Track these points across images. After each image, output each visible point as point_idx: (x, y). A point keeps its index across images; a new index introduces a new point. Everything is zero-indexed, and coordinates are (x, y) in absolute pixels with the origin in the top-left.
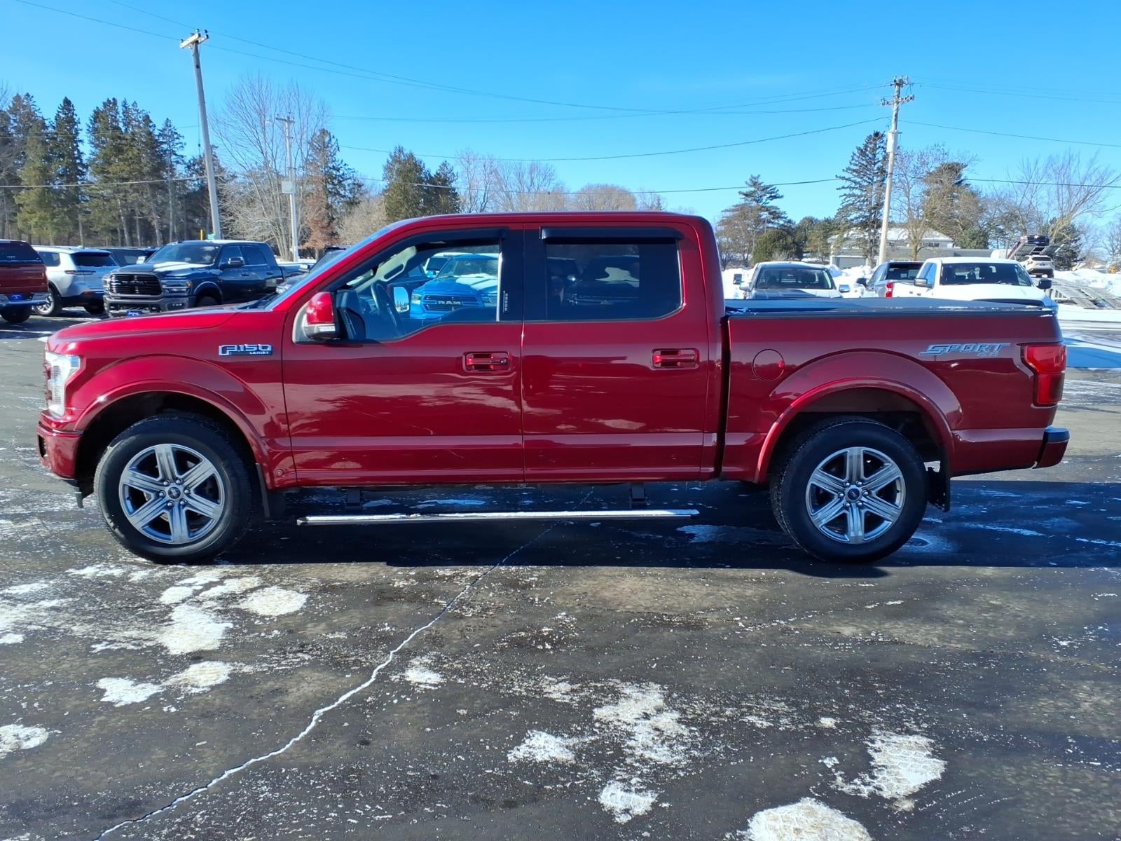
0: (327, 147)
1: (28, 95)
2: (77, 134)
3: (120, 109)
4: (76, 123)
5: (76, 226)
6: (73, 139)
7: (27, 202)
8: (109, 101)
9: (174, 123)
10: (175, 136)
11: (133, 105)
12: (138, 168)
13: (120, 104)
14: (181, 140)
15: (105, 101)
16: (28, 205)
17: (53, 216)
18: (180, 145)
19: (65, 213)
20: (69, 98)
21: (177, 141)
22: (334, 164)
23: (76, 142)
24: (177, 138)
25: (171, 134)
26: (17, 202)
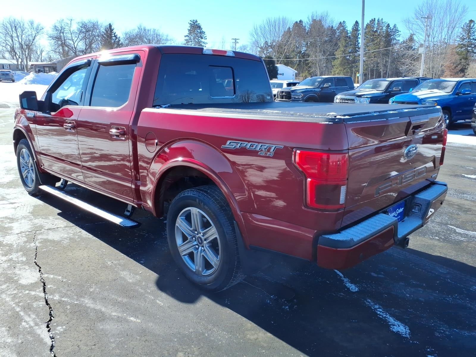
0: (472, 28)
1: (344, 21)
2: (358, 35)
3: (376, 22)
4: (359, 31)
5: (352, 73)
6: (356, 37)
7: (336, 64)
8: (372, 19)
9: (397, 26)
10: (397, 31)
11: (381, 20)
12: (378, 47)
13: (376, 20)
14: (400, 33)
15: (371, 20)
16: (336, 65)
17: (344, 69)
18: (398, 35)
19: (349, 68)
20: (357, 21)
21: (397, 34)
22: (474, 37)
23: (357, 39)
24: (398, 32)
25: (395, 30)
26: (333, 64)
